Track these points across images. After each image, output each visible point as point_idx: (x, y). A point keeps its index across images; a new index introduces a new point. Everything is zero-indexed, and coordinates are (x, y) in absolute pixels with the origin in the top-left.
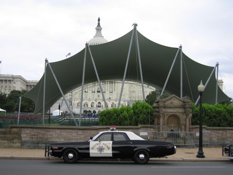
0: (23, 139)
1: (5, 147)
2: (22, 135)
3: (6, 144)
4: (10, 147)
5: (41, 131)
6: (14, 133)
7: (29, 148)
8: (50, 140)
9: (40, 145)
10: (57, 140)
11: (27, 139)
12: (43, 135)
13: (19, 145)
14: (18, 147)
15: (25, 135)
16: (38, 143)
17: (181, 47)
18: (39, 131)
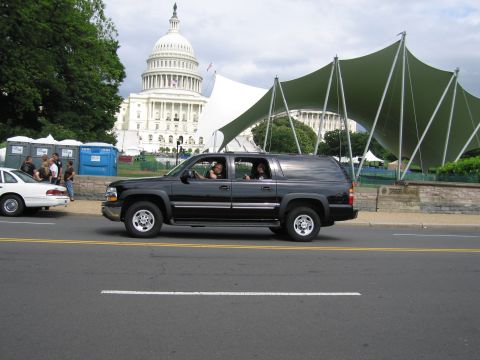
0: (422, 200)
1: (401, 211)
2: (421, 195)
3: (401, 207)
4: (406, 211)
5: (445, 190)
6: (412, 192)
7: (430, 212)
8: (455, 202)
9: (443, 209)
10: (463, 202)
11: (427, 200)
12: (447, 194)
13: (418, 208)
14: (416, 212)
15: (424, 195)
16: (440, 206)
17: (457, 71)
18: (442, 189)
